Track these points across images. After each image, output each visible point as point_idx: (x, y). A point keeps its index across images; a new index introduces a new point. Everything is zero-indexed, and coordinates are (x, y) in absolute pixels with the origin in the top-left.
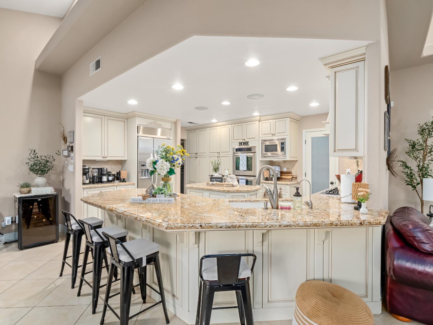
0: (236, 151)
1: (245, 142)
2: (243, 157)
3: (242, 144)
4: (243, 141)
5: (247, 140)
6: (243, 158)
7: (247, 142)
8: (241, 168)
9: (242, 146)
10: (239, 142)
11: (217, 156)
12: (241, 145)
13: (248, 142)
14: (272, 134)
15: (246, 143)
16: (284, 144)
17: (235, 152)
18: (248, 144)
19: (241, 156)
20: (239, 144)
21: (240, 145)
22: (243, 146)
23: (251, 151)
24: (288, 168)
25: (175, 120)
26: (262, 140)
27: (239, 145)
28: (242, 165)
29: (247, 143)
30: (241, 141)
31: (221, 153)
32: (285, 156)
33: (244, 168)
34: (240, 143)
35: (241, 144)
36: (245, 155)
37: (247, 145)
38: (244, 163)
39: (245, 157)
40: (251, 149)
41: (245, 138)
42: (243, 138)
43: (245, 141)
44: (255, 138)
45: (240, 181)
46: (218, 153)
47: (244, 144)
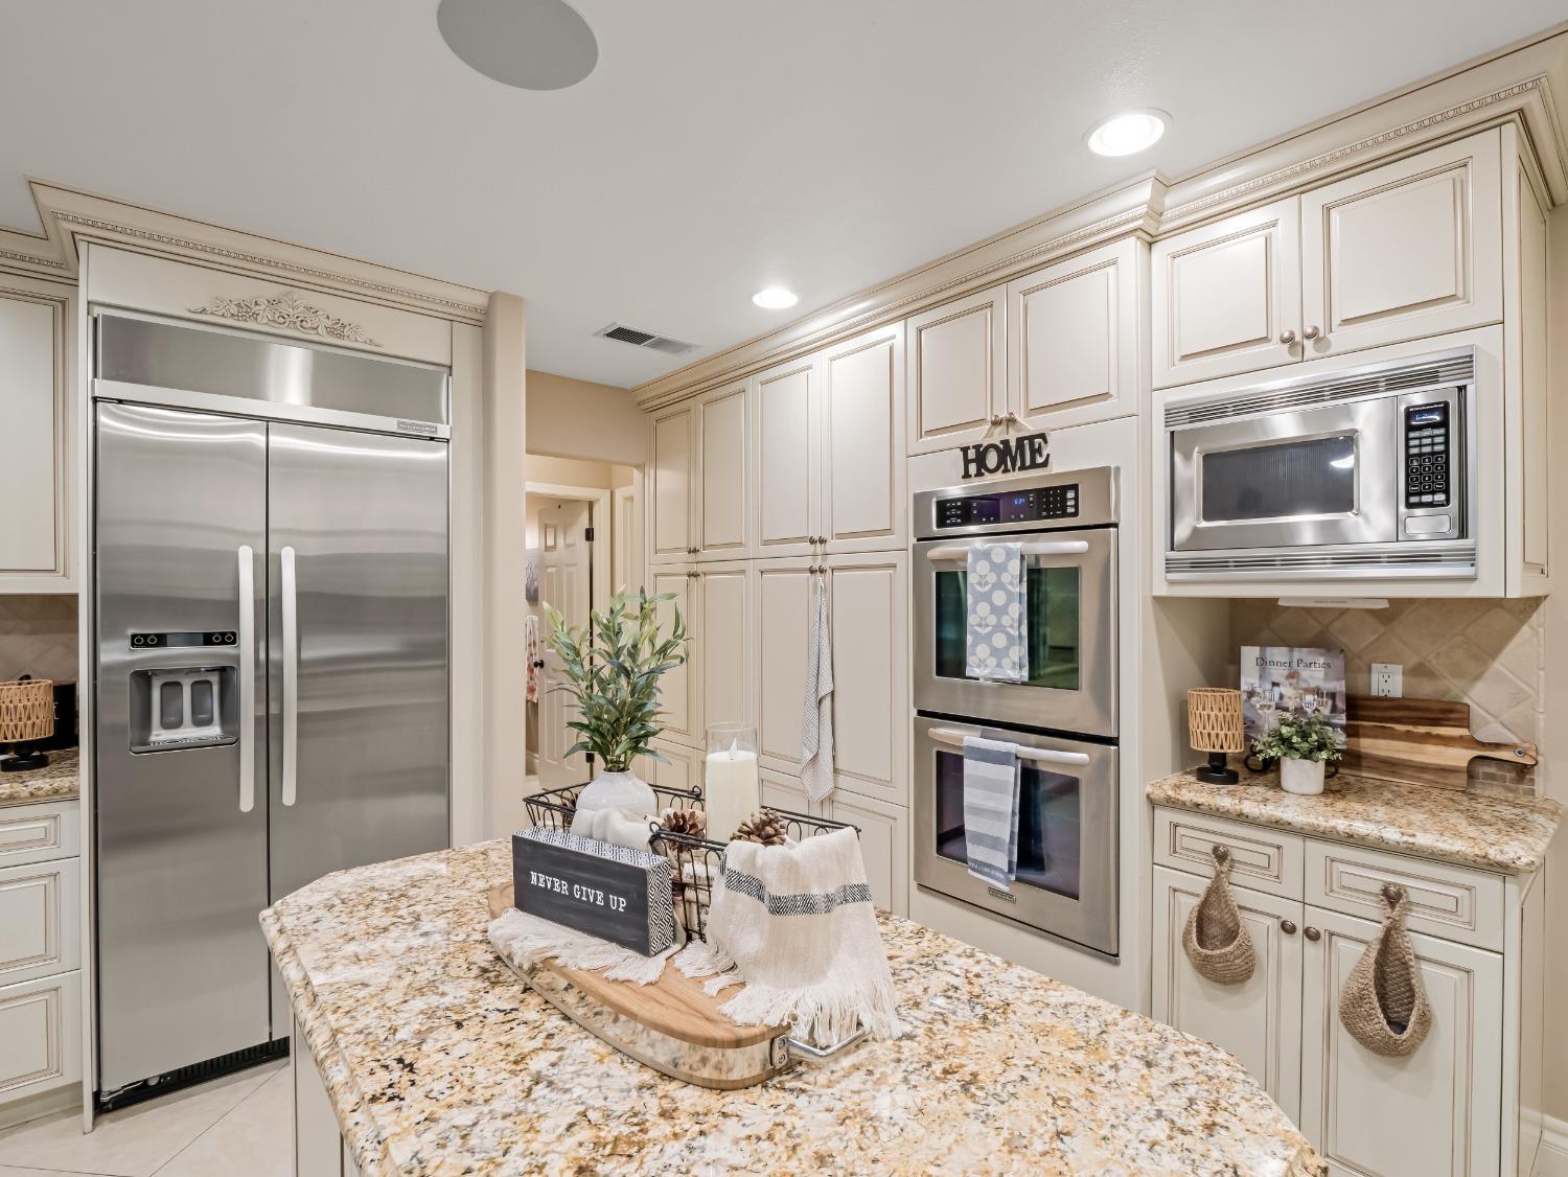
0: (941, 523)
1: (1013, 444)
2: (999, 569)
3: (992, 459)
4: (997, 437)
5: (1030, 426)
6: (992, 578)
7: (1031, 438)
8: (981, 662)
9: (988, 478)
10: (965, 450)
11: (807, 563)
12: (979, 474)
13: (1043, 436)
14: (1289, 341)
15: (1025, 451)
16: (1441, 422)
17: (936, 531)
18: (1040, 460)
19: (976, 561)
20: (967, 462)
21: (973, 468)
22: (999, 477)
23: (1065, 515)
24: (1417, 671)
25: (480, 300)
26: (1171, 414)
27: (967, 475)
28: (988, 639)
29: (1035, 451)
30: (979, 436)
31: (832, 543)
32: (1470, 557)
33: (1005, 662)
34: (972, 454)
35: (976, 459)
36: (1009, 554)
37: (1034, 465)
38: (1005, 620)
39: (1015, 566)
40: (1070, 495)
41: (1016, 407)
42: (998, 410)
43: (1010, 434)
44: (1106, 396)
45: (969, 768)
46: (812, 542)
47: (1006, 457)
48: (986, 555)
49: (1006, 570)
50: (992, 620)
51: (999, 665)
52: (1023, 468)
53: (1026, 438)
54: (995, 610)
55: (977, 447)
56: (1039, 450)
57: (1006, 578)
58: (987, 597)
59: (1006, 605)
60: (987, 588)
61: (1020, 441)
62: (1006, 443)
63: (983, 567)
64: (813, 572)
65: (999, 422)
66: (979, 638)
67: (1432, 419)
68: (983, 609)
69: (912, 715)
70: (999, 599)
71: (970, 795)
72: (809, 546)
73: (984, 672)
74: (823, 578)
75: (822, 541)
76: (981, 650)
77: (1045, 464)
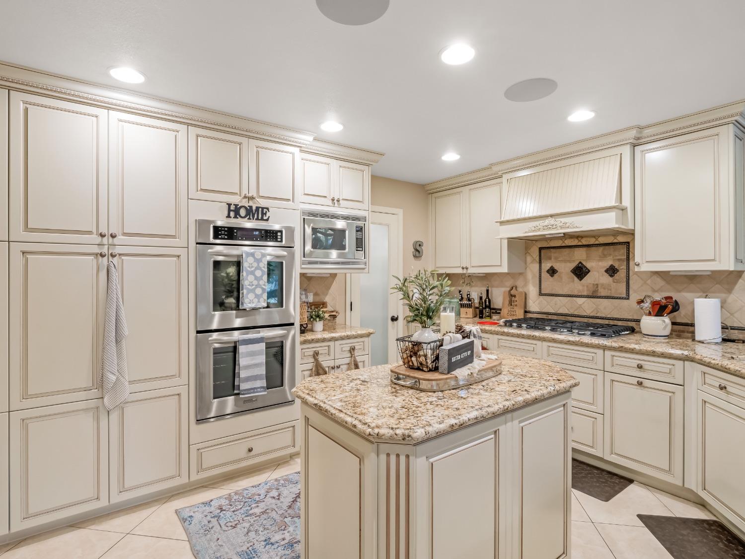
0: (216, 236)
1: (254, 208)
2: (258, 261)
3: (243, 212)
4: (245, 203)
5: (262, 203)
6: (255, 265)
7: (263, 208)
8: (249, 300)
9: (239, 220)
10: (229, 205)
11: (96, 250)
12: (235, 217)
13: (268, 209)
14: (333, 200)
15: (259, 213)
16: (362, 231)
17: (212, 240)
18: (265, 218)
19: (247, 257)
20: (229, 210)
21: (232, 214)
22: (245, 220)
23: (277, 241)
24: (316, 294)
26: (304, 213)
27: (229, 216)
28: (253, 291)
29: (263, 214)
30: (235, 200)
31: (120, 239)
32: (365, 264)
33: (262, 300)
34: (232, 208)
35: (234, 211)
36: (264, 255)
37: (262, 219)
38: (261, 282)
39: (265, 261)
40: (279, 234)
41: (253, 193)
42: (245, 192)
43: (251, 204)
44: (289, 200)
45: (242, 349)
46: (102, 236)
47: (251, 213)
48: (252, 255)
49: (261, 261)
50: (255, 283)
51: (259, 302)
52: (257, 219)
53: (260, 207)
54: (256, 278)
55: (236, 205)
56: (266, 214)
57: (261, 265)
58: (252, 273)
59: (262, 276)
60: (253, 269)
61: (257, 208)
62: (251, 207)
63: (251, 260)
64: (102, 256)
65: (245, 197)
66: (250, 291)
67: (360, 230)
68: (251, 278)
69: (193, 334)
70: (258, 273)
71: (243, 361)
72: (94, 236)
73: (253, 305)
74: (115, 260)
75: (113, 236)
76: (251, 296)
77: (267, 220)
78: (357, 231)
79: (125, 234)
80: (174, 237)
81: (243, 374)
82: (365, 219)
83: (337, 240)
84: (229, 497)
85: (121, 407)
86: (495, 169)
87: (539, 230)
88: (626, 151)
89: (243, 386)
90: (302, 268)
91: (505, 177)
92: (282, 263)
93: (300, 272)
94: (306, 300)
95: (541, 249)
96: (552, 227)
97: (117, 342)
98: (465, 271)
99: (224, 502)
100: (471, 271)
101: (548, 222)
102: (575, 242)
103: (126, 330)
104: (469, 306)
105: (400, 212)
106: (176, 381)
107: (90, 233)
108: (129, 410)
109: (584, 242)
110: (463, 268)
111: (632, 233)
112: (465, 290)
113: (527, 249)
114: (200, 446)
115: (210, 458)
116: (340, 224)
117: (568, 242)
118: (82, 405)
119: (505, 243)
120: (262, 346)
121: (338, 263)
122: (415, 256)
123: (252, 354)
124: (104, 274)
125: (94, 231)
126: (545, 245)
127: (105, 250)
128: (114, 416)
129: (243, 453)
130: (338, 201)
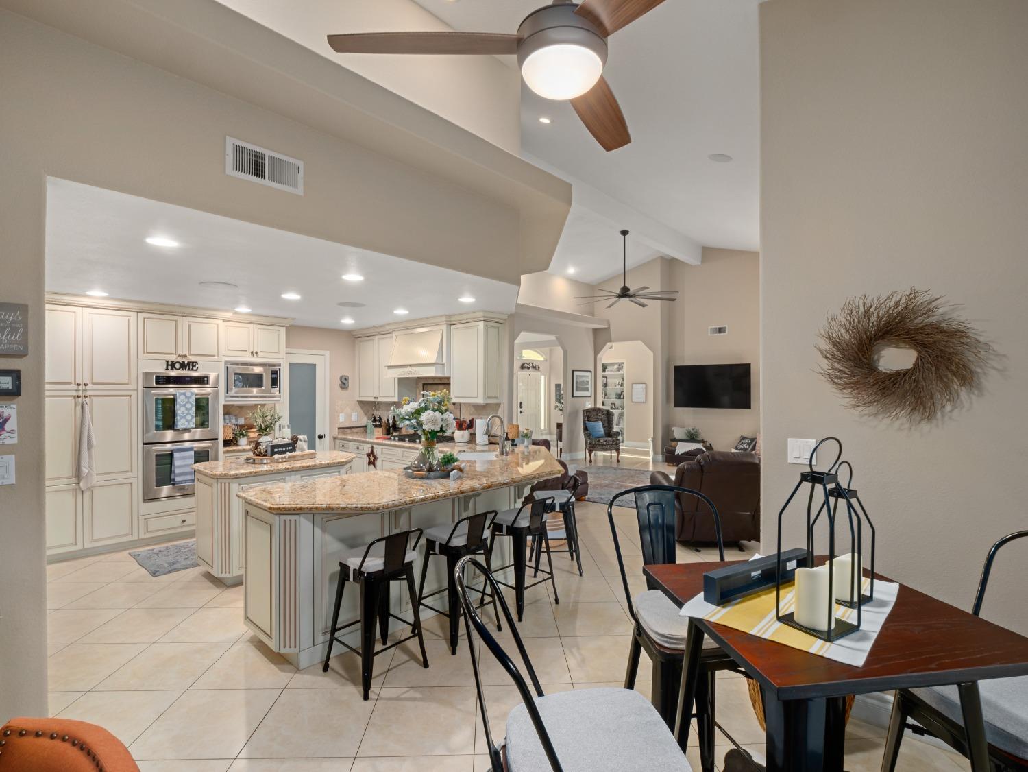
0: (158, 383)
1: (186, 363)
2: (188, 398)
3: (177, 366)
4: (180, 360)
5: (192, 359)
6: (186, 400)
7: (193, 363)
8: (181, 423)
9: (175, 371)
10: (167, 362)
11: (75, 393)
12: (172, 369)
13: (197, 363)
14: (252, 353)
15: (192, 365)
16: (276, 373)
17: (155, 385)
18: (195, 369)
20: (167, 365)
21: (169, 367)
22: (180, 371)
23: (205, 384)
26: (227, 362)
27: (167, 369)
28: (185, 417)
30: (173, 358)
31: (90, 385)
32: (280, 397)
33: (191, 423)
34: (170, 363)
35: (171, 365)
36: (192, 394)
37: (192, 370)
38: (191, 412)
39: (194, 397)
40: (206, 379)
41: (185, 352)
42: (180, 352)
43: (184, 360)
44: (214, 356)
45: (176, 455)
46: (78, 385)
47: (183, 366)
48: (184, 394)
49: (191, 398)
51: (189, 424)
52: (189, 369)
53: (191, 362)
54: (187, 409)
55: (172, 362)
56: (195, 366)
57: (191, 400)
58: (184, 406)
59: (191, 408)
60: (184, 403)
61: (189, 363)
62: (184, 362)
63: (183, 397)
64: (78, 397)
65: (179, 356)
66: (181, 418)
67: (275, 373)
68: (183, 409)
69: (141, 445)
70: (188, 406)
71: (177, 463)
72: (74, 386)
73: (184, 427)
74: (87, 400)
75: (85, 385)
76: (183, 421)
77: (197, 370)
78: (272, 374)
79: (93, 383)
80: (127, 384)
81: (177, 471)
82: (280, 365)
83: (256, 381)
84: (167, 548)
85: (91, 489)
86: (388, 328)
87: (404, 374)
88: (444, 327)
89: (177, 479)
90: (226, 401)
91: (395, 334)
92: (208, 399)
93: (224, 403)
94: (236, 423)
95: (424, 384)
96: (409, 373)
97: (89, 449)
98: (376, 400)
99: (162, 549)
100: (379, 400)
101: (409, 369)
102: (439, 382)
103: (94, 442)
104: (380, 426)
105: (327, 353)
106: (129, 474)
107: (70, 383)
108: (96, 491)
109: (443, 382)
110: (375, 398)
111: (449, 378)
112: (377, 414)
113: (417, 384)
114: (146, 517)
115: (155, 525)
116: (257, 370)
117: (436, 382)
118: (65, 487)
119: (397, 380)
120: (192, 453)
121: (256, 397)
122: (341, 387)
123: (184, 458)
124: (79, 408)
125: (73, 381)
126: (426, 382)
127: (80, 393)
128: (87, 495)
129: (178, 523)
130: (256, 353)
